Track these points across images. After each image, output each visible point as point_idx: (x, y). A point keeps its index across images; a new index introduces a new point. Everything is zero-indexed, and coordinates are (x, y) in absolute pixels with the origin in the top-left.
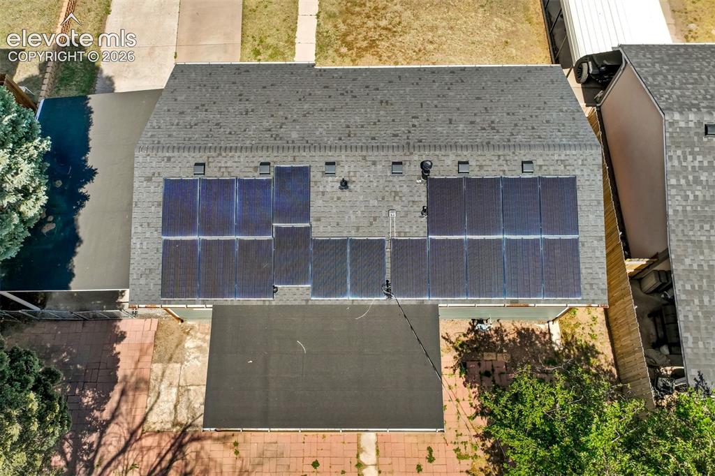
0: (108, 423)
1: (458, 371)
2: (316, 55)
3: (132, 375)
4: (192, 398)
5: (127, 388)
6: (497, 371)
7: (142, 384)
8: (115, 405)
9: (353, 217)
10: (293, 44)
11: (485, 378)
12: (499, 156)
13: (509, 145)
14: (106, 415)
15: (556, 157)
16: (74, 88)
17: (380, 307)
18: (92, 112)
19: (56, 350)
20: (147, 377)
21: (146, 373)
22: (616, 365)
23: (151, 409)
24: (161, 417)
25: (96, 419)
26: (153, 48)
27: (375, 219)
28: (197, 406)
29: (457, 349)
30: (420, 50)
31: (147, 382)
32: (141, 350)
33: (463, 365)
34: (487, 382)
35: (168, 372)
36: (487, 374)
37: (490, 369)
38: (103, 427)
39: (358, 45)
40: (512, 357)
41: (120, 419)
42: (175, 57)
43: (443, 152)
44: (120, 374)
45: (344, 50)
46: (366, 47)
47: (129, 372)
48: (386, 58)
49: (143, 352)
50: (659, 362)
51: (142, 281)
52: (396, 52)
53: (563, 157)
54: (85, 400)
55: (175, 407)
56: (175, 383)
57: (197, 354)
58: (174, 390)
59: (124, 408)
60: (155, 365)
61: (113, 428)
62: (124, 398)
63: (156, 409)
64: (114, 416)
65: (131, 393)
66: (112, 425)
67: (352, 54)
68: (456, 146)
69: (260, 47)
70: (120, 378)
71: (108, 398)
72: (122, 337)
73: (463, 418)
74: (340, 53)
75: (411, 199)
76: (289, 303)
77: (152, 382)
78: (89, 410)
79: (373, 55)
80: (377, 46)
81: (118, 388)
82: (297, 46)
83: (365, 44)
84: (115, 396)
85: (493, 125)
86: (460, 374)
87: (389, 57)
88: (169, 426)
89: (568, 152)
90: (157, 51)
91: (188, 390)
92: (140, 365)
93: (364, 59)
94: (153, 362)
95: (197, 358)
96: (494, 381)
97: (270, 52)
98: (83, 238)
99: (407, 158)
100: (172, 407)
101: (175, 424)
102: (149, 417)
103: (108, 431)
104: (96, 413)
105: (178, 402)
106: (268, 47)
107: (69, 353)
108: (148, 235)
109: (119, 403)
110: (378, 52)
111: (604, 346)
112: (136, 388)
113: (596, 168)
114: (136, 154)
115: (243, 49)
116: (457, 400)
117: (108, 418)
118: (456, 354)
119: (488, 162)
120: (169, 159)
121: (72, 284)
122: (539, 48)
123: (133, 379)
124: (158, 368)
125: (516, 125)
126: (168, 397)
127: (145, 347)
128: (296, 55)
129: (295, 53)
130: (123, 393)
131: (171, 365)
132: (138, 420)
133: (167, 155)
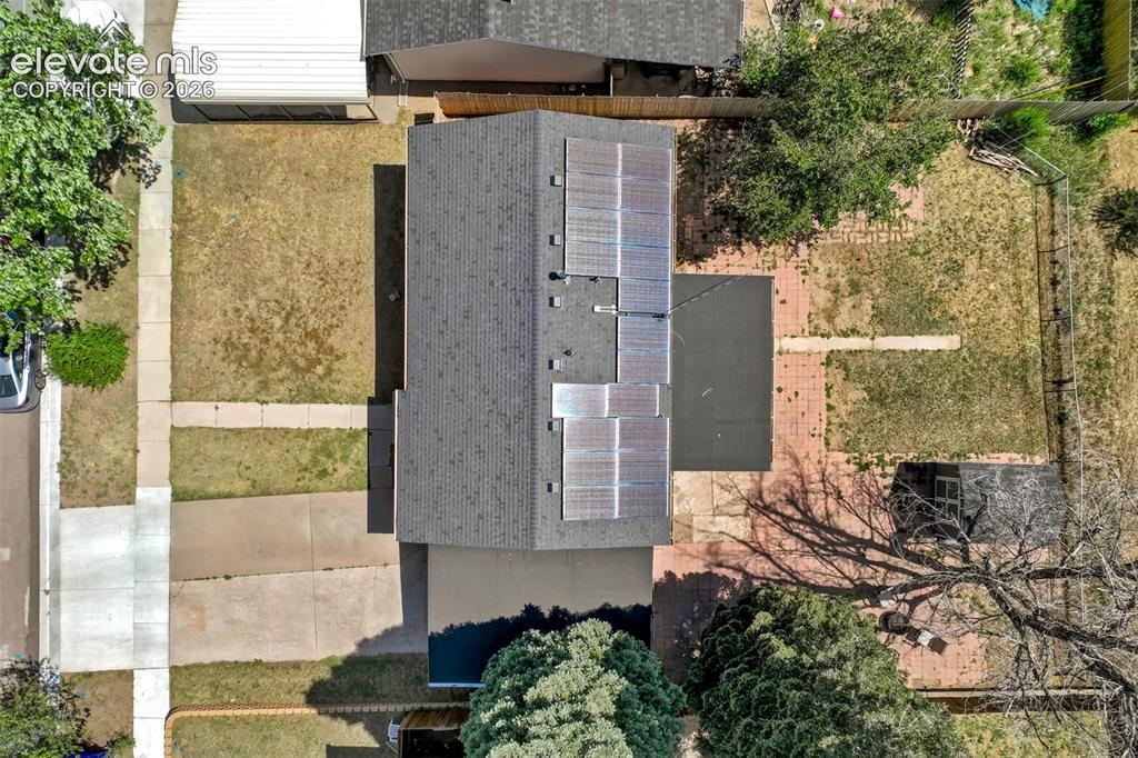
0: (746, 574)
1: (701, 264)
2: (327, 403)
3: (704, 560)
4: (725, 503)
5: (715, 562)
6: (702, 227)
7: (713, 550)
8: (731, 571)
9: (598, 346)
10: (310, 431)
11: (708, 239)
12: (546, 206)
13: (533, 195)
14: (739, 577)
15: (548, 153)
16: (378, 678)
17: (674, 324)
18: (452, 626)
19: (680, 634)
20: (706, 546)
21: (703, 548)
22: (696, 118)
23: (734, 538)
24: (739, 527)
25: (741, 585)
26: (316, 598)
27: (600, 325)
28: (731, 497)
29: (682, 263)
30: (322, 279)
31: (711, 544)
32: (681, 555)
33: (697, 259)
34: (711, 237)
35: (702, 528)
36: (705, 236)
37: (701, 234)
38: (748, 577)
39: (313, 352)
40: (689, 213)
41: (742, 563)
42: (331, 569)
43: (541, 258)
44: (702, 570)
45: (320, 370)
46: (316, 342)
47: (701, 563)
48: (335, 320)
49: (684, 553)
50: (691, 78)
51: (651, 535)
52: (324, 307)
53: (548, 147)
54: (726, 597)
55: (732, 516)
56: (711, 519)
57: (684, 502)
58: (717, 518)
59: (733, 562)
60: (695, 540)
61: (750, 569)
62: (725, 564)
63: (734, 533)
64: (738, 569)
65: (721, 558)
66: (747, 569)
67: (327, 360)
68: (534, 246)
69: (313, 470)
70: (707, 570)
71: (725, 577)
72: (670, 575)
73: (744, 261)
74: (325, 375)
75: (583, 291)
76: (670, 404)
77: (709, 540)
78: (734, 592)
79: (329, 335)
80: (315, 330)
81: (716, 570)
82: (312, 426)
83: (311, 345)
84: (722, 571)
85: (505, 208)
86: (704, 261)
87: (333, 316)
88: (748, 520)
89: (543, 141)
90: (322, 592)
91: (717, 506)
92: (695, 553)
93: (335, 345)
94: (692, 542)
95: (687, 501)
96: (712, 232)
97: (322, 458)
98: (602, 604)
99: (546, 293)
100: (731, 519)
101: (746, 515)
102: (741, 538)
103: (752, 572)
104: (737, 584)
105: (728, 514)
106: (315, 461)
107: (684, 621)
108: (612, 532)
109: (728, 567)
110: (325, 329)
111: (680, 125)
112: (716, 554)
113: (558, 118)
114: (539, 548)
115: (317, 491)
116: (728, 265)
117: (741, 574)
118: (686, 264)
119: (551, 217)
120: (544, 517)
121: (646, 605)
122: (315, 136)
123: (708, 558)
124: (697, 537)
125: (505, 186)
126: (724, 523)
127: (679, 552)
128: (327, 426)
129: (324, 428)
130: (720, 565)
131: (695, 525)
132: (743, 547)
133: (540, 519)
